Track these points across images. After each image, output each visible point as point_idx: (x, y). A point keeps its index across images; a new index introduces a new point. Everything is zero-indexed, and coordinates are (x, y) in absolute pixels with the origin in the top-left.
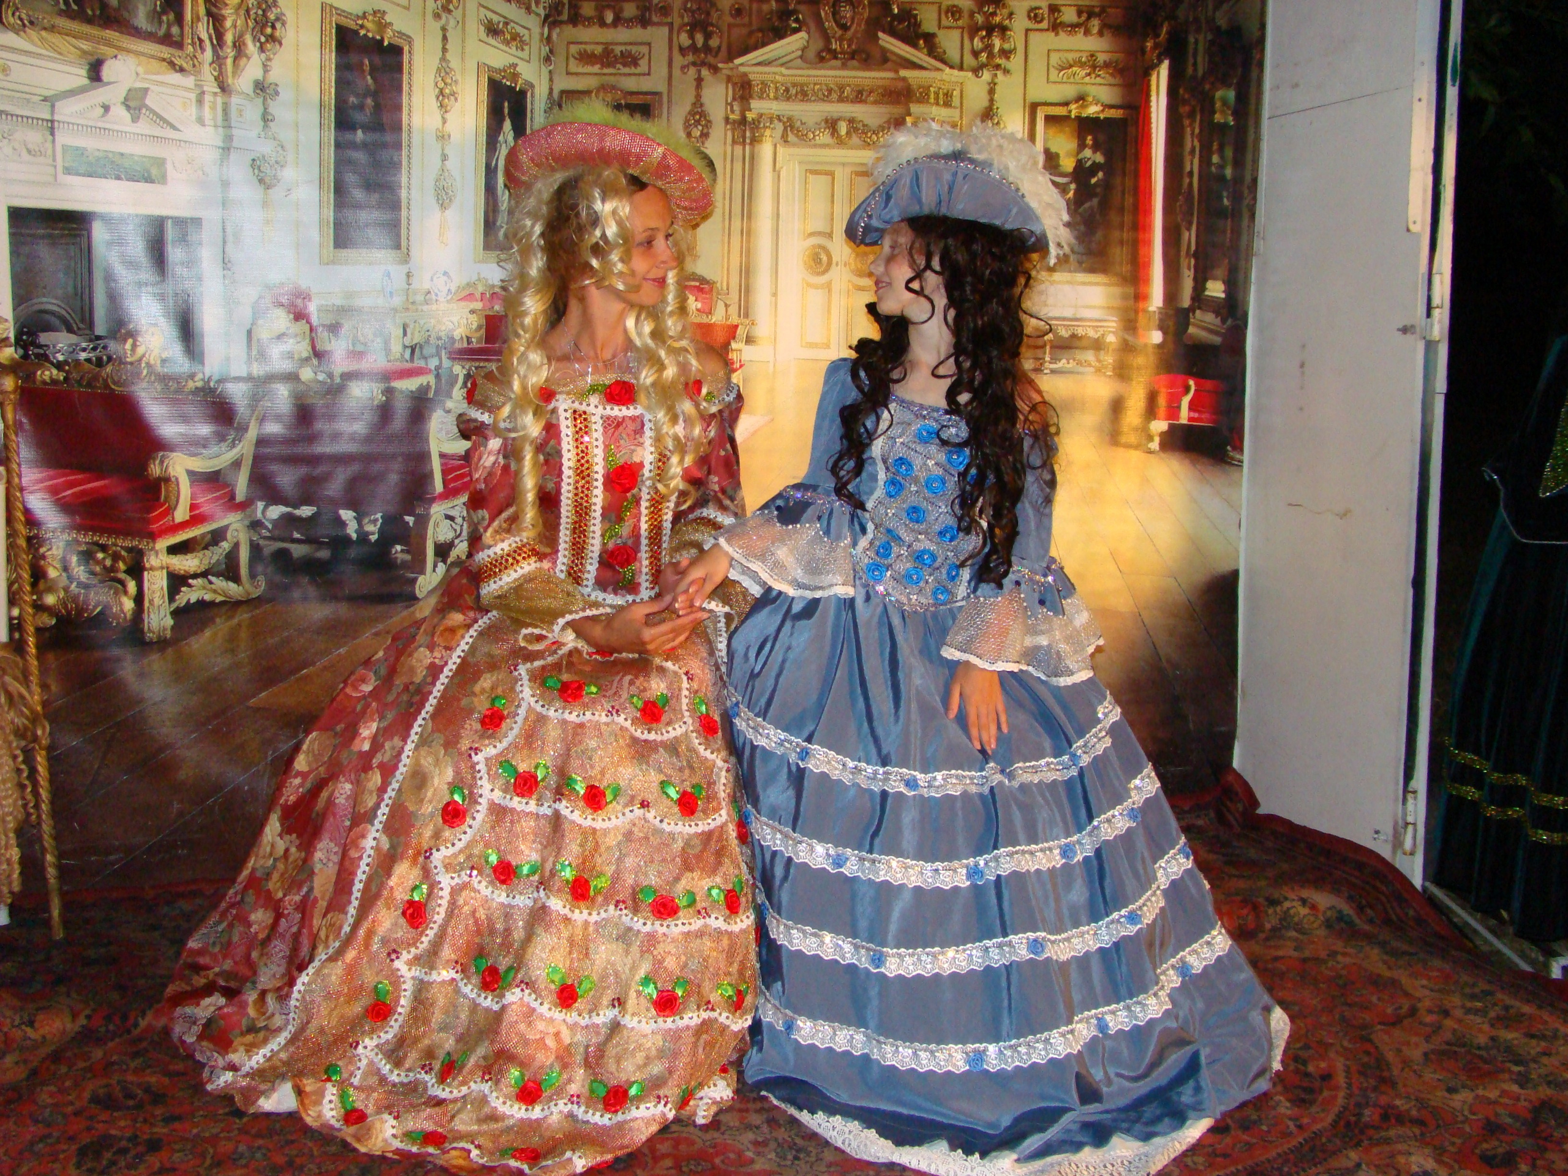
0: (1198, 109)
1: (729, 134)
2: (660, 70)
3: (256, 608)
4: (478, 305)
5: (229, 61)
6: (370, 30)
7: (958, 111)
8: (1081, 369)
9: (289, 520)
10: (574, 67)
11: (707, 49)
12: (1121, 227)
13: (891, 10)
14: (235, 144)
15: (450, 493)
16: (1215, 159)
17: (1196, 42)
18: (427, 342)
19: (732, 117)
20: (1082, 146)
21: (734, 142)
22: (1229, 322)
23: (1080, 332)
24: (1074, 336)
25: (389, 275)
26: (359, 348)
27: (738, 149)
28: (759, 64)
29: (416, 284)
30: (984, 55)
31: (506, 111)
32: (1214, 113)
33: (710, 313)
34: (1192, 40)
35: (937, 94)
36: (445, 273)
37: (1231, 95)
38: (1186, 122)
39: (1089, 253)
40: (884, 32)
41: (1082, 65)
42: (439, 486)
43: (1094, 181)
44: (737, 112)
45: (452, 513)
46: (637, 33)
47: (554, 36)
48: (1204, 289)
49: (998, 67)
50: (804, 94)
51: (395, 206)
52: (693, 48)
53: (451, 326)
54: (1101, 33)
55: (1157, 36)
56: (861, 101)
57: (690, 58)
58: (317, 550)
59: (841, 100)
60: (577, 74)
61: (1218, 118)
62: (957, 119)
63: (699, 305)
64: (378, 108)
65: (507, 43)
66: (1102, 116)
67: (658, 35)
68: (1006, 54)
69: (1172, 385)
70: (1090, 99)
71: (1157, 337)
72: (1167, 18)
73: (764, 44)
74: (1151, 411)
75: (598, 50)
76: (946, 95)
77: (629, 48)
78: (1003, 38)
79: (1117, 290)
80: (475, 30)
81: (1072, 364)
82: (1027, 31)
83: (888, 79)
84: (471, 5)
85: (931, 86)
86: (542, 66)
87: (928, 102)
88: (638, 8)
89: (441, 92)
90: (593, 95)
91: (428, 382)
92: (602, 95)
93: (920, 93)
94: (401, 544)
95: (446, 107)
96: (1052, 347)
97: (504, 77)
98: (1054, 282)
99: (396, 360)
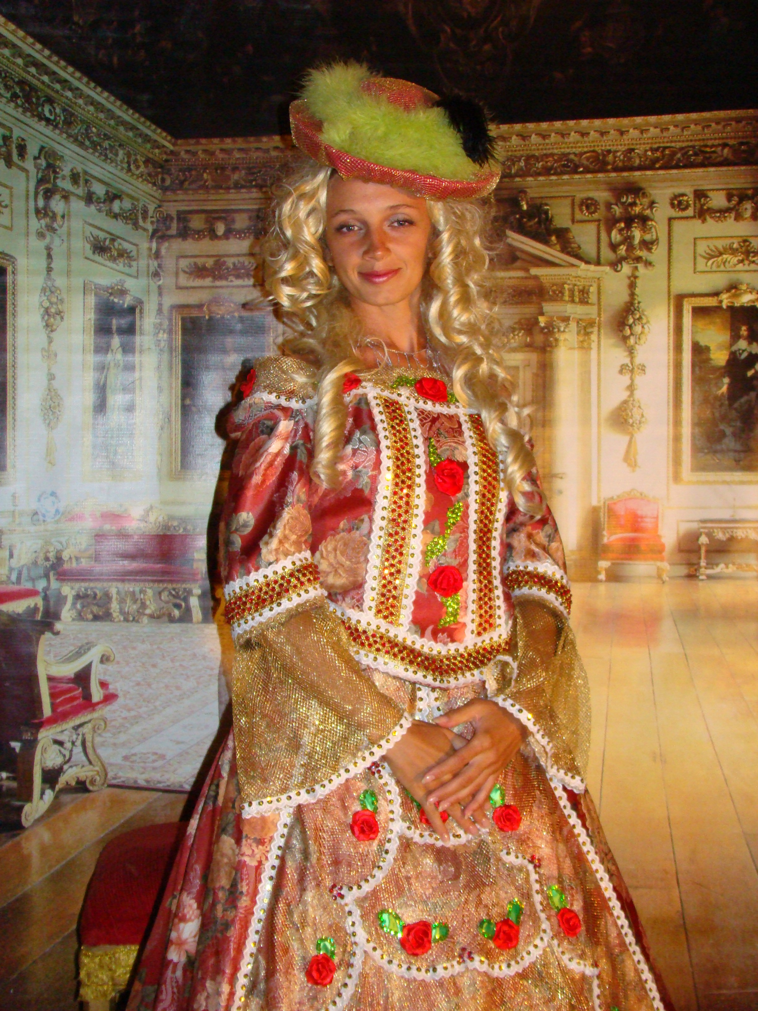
4: (89, 525)
7: (596, 307)
8: (742, 574)
10: (183, 280)
13: (520, 207)
15: (59, 717)
18: (35, 563)
20: (735, 337)
23: (740, 534)
24: (732, 539)
29: (22, 505)
30: (623, 248)
31: (115, 328)
35: (572, 291)
36: (54, 494)
39: (747, 450)
40: (512, 230)
41: (734, 252)
42: (47, 711)
43: (750, 373)
45: (60, 738)
47: (163, 251)
49: (638, 259)
53: (59, 547)
54: (754, 217)
60: (187, 288)
62: (594, 316)
65: (114, 259)
68: (647, 245)
70: (744, 287)
75: (210, 263)
76: (582, 291)
77: (241, 259)
78: (644, 229)
80: (81, 247)
81: (731, 569)
82: (670, 219)
83: (518, 278)
84: (76, 224)
85: (565, 283)
86: (151, 282)
87: (562, 300)
88: (250, 218)
89: (47, 311)
90: (205, 309)
91: (36, 604)
92: (214, 308)
93: (554, 292)
94: (7, 771)
95: (52, 326)
96: (707, 552)
97: (111, 294)
98: (707, 482)
99: (2, 582)
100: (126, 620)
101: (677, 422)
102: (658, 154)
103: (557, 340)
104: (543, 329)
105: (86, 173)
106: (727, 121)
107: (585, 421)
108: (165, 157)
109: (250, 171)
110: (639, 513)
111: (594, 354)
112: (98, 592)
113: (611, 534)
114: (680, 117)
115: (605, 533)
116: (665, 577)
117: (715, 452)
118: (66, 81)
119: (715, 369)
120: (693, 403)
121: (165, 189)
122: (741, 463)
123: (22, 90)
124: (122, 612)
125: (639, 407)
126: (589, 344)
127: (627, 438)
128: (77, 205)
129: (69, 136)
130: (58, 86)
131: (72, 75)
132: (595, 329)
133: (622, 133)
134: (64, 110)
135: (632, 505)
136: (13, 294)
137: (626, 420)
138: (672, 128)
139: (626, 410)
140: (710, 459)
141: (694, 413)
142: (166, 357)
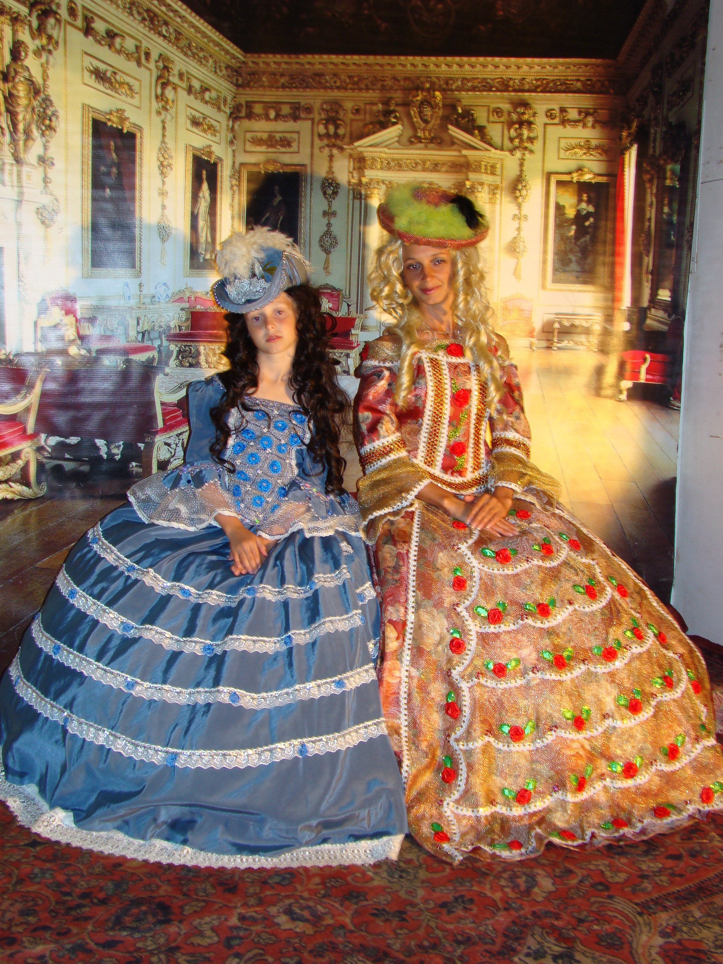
0: (656, 176)
1: (351, 192)
2: (306, 150)
3: (41, 503)
4: (186, 305)
5: (21, 143)
6: (114, 122)
7: (500, 177)
8: (577, 347)
9: (62, 447)
10: (249, 147)
11: (336, 136)
12: (604, 254)
13: (457, 110)
14: (26, 198)
15: (167, 428)
16: (666, 210)
17: (656, 132)
18: (153, 329)
19: (352, 181)
20: (580, 201)
21: (354, 198)
22: (673, 317)
23: (577, 323)
24: (573, 326)
25: (127, 285)
26: (109, 333)
28: (370, 146)
29: (145, 291)
30: (517, 141)
31: (204, 176)
32: (665, 179)
33: (338, 310)
34: (652, 131)
35: (486, 166)
36: (165, 284)
37: (678, 167)
38: (648, 185)
39: (583, 271)
40: (452, 125)
41: (581, 147)
42: (160, 424)
43: (587, 224)
44: (356, 178)
45: (168, 441)
46: (291, 125)
47: (236, 127)
48: (657, 294)
49: (526, 148)
50: (400, 166)
51: (132, 240)
52: (328, 135)
53: (168, 319)
54: (593, 127)
55: (630, 128)
56: (437, 171)
57: (326, 142)
58: (81, 465)
59: (424, 170)
60: (251, 152)
61: (668, 182)
63: (331, 305)
64: (120, 174)
65: (205, 131)
66: (593, 181)
67: (304, 126)
68: (531, 140)
69: (634, 358)
70: (586, 170)
71: (626, 326)
72: (637, 117)
73: (374, 133)
74: (621, 375)
75: (265, 136)
76: (492, 167)
77: (285, 135)
78: (530, 129)
79: (601, 296)
80: (184, 122)
81: (571, 344)
83: (454, 156)
84: (181, 106)
85: (482, 161)
86: (228, 147)
87: (480, 172)
88: (291, 108)
89: (162, 164)
90: (261, 166)
91: (153, 355)
92: (267, 166)
93: (475, 166)
94: (135, 462)
95: (165, 174)
96: (559, 333)
97: (203, 154)
98: (561, 290)
99: (133, 341)
100: (209, 367)
101: (545, 252)
102: (539, 83)
103: (476, 197)
104: (469, 189)
105: (188, 72)
106: (579, 65)
107: (492, 249)
108: (239, 65)
109: (292, 77)
110: (521, 307)
111: (497, 206)
112: (192, 349)
113: (504, 320)
114: (553, 60)
115: (500, 319)
116: (534, 348)
117: (565, 271)
118: (177, 11)
119: (567, 220)
120: (554, 240)
121: (238, 86)
122: (580, 279)
123: (149, 16)
124: (207, 362)
125: (523, 241)
126: (496, 200)
127: (516, 260)
128: (182, 94)
129: (178, 47)
130: (171, 14)
131: (181, 7)
132: (499, 191)
133: (519, 68)
134: (176, 31)
135: (517, 302)
136: (140, 151)
137: (515, 250)
138: (548, 67)
139: (515, 243)
140: (562, 276)
141: (555, 247)
142: (236, 197)
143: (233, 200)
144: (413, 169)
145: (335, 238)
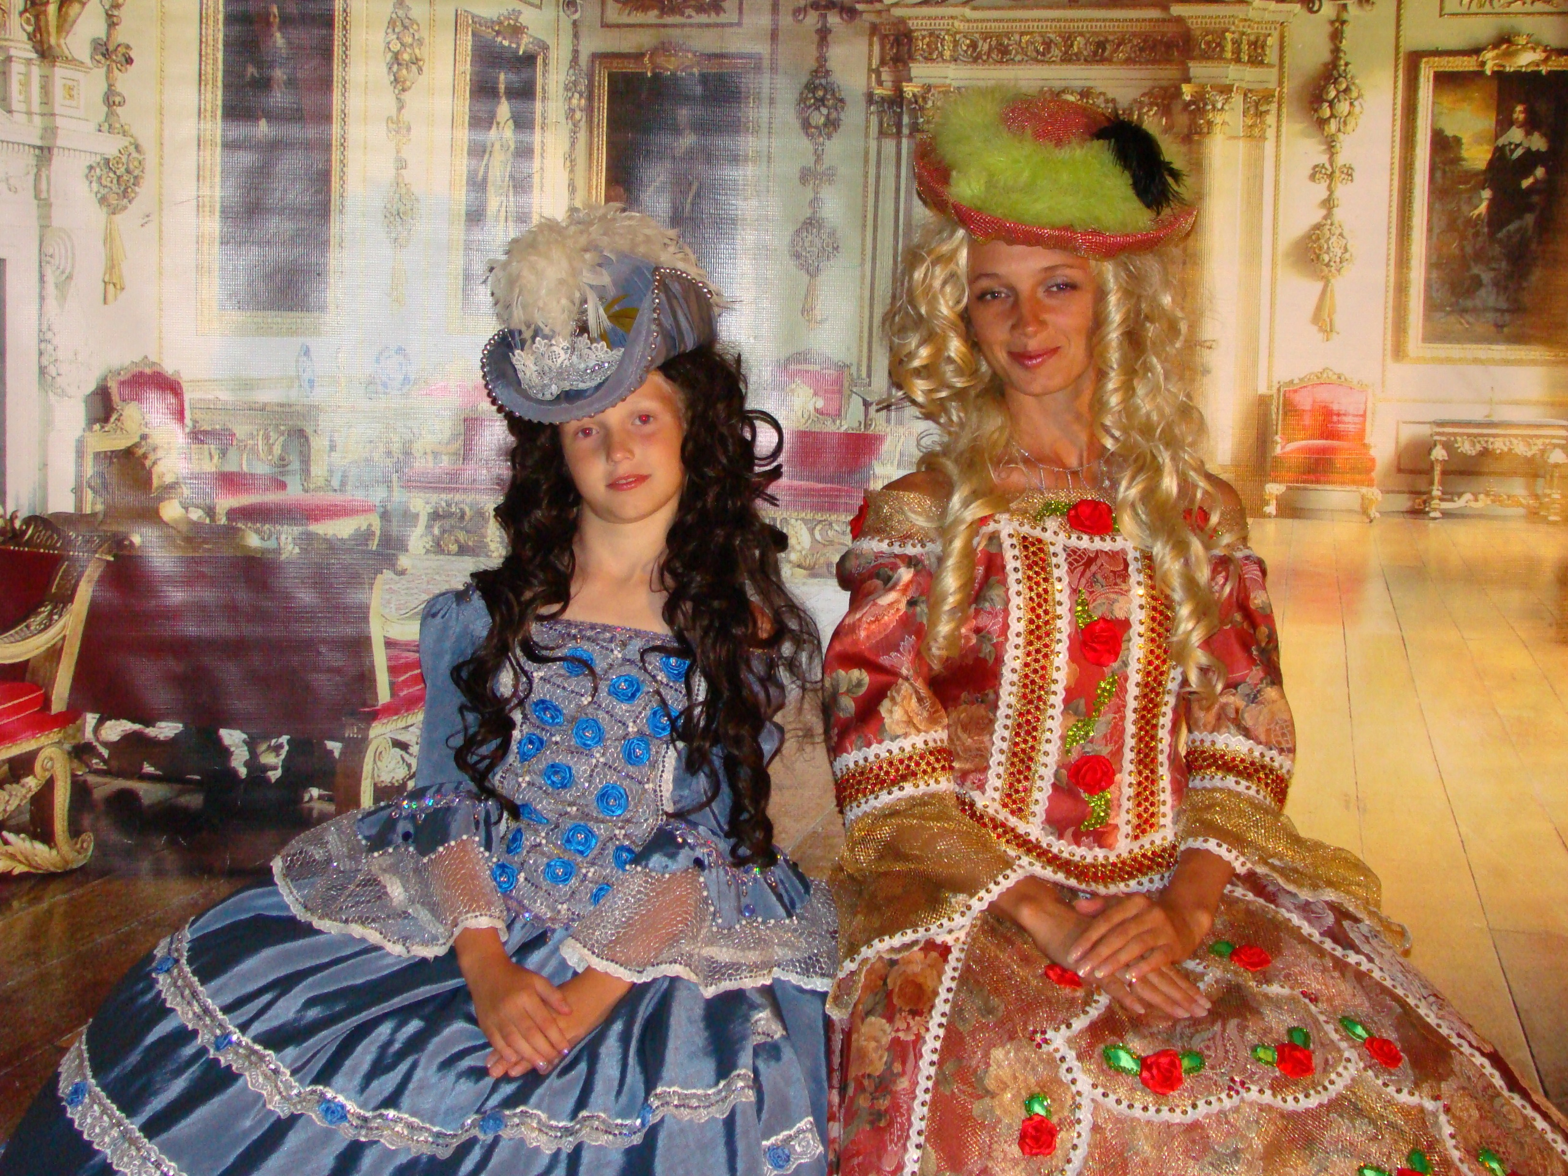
1: (874, 120)
2: (759, 18)
3: (80, 884)
4: (453, 402)
5: (52, 10)
7: (1275, 71)
8: (1500, 511)
9: (136, 746)
10: (613, 13)
14: (60, 141)
15: (399, 707)
18: (369, 460)
19: (878, 91)
20: (1504, 123)
21: (882, 133)
23: (1499, 445)
24: (1485, 453)
25: (307, 352)
27: (889, 145)
28: (925, 3)
31: (502, 88)
33: (838, 414)
35: (1237, 43)
39: (1516, 309)
42: (384, 695)
43: (1526, 183)
44: (888, 84)
45: (403, 737)
50: (1004, 51)
51: (319, 241)
53: (408, 436)
56: (1103, 60)
58: (181, 793)
59: (1067, 59)
60: (618, 26)
62: (1273, 85)
63: (820, 404)
64: (293, 84)
66: (1544, 70)
70: (1522, 41)
76: (1254, 44)
81: (1483, 502)
83: (1151, 20)
85: (1227, 30)
86: (561, 13)
87: (1221, 58)
89: (396, 56)
90: (646, 60)
91: (370, 525)
92: (661, 60)
93: (1208, 43)
94: (319, 787)
95: (404, 82)
96: (1444, 473)
97: (498, 33)
98: (1448, 360)
99: (318, 489)
101: (1403, 261)
103: (1210, 123)
104: (1188, 104)
107: (1252, 256)
110: (1335, 407)
111: (1269, 146)
112: (467, 509)
113: (1289, 441)
115: (1278, 438)
116: (1373, 512)
117: (1464, 311)
119: (1468, 176)
120: (1430, 230)
122: (1506, 330)
125: (1341, 235)
126: (1263, 131)
127: (1319, 286)
132: (1273, 107)
135: (1324, 395)
136: (344, 28)
137: (1318, 257)
139: (1318, 239)
140: (1453, 322)
141: (1429, 248)
142: (582, 136)
143: (573, 144)
144: (1042, 57)
145: (832, 234)
